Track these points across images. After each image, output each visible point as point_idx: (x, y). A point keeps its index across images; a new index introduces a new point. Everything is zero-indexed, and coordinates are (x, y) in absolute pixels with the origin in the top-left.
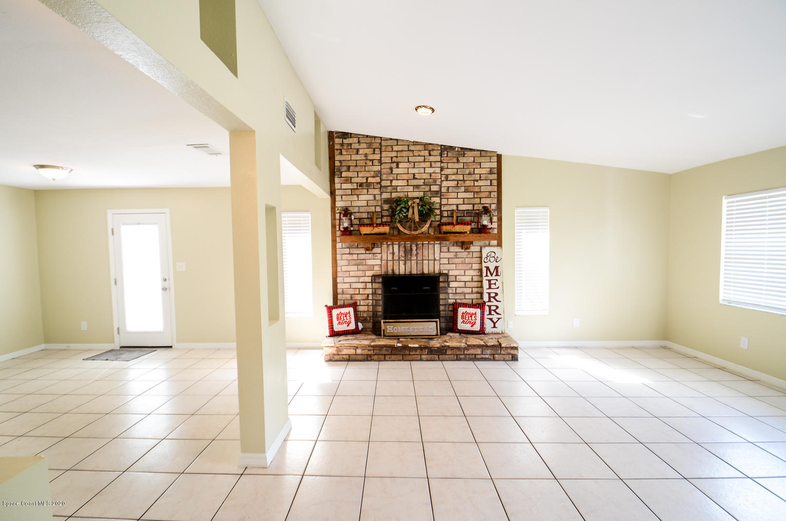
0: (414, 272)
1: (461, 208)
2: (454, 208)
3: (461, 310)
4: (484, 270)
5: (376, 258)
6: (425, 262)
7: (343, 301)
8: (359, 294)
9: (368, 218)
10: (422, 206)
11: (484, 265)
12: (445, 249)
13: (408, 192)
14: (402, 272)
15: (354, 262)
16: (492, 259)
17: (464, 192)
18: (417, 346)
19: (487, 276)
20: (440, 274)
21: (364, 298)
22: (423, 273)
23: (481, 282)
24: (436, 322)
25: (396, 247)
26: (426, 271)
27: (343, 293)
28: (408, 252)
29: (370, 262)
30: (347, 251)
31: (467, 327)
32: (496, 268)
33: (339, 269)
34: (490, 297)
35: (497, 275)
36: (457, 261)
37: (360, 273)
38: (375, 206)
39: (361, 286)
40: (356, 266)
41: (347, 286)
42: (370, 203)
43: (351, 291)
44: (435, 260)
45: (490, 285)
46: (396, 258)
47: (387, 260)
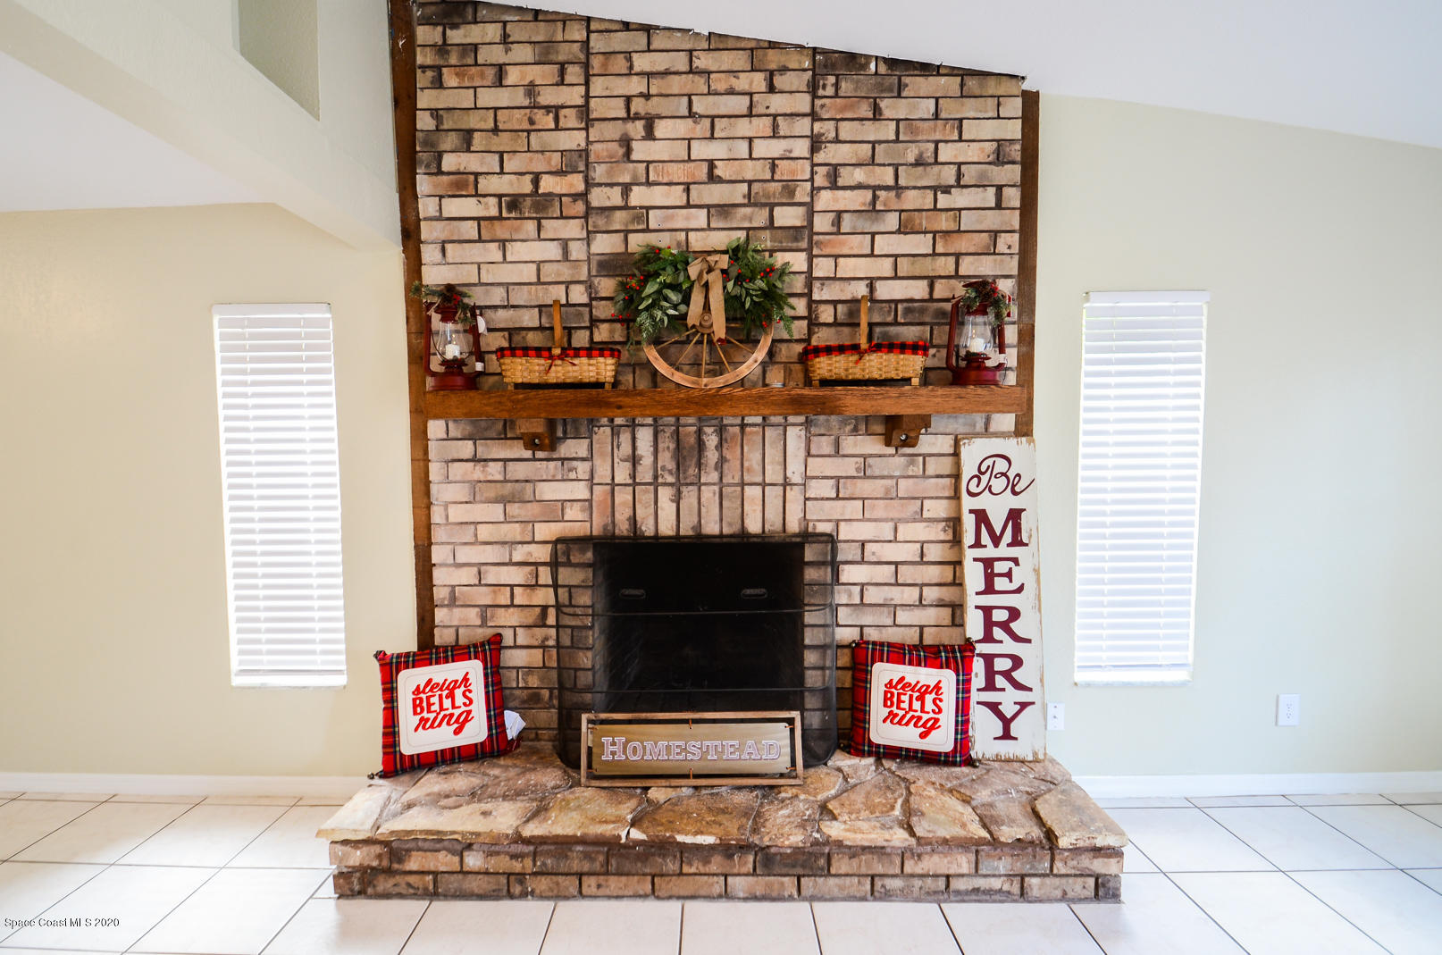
0: (711, 527)
1: (885, 291)
2: (861, 290)
3: (883, 673)
4: (969, 522)
5: (572, 475)
6: (753, 493)
7: (452, 631)
8: (512, 605)
9: (541, 328)
10: (739, 280)
11: (968, 503)
12: (824, 444)
13: (687, 230)
14: (667, 528)
15: (491, 492)
16: (999, 484)
17: (899, 231)
18: (709, 840)
19: (978, 544)
20: (807, 536)
21: (530, 621)
22: (743, 534)
23: (957, 564)
24: (791, 721)
25: (645, 436)
26: (754, 527)
27: (453, 602)
28: (688, 456)
29: (549, 491)
30: (466, 448)
31: (907, 737)
32: (1015, 516)
33: (437, 516)
34: (989, 624)
35: (1017, 542)
36: (865, 488)
37: (514, 532)
38: (568, 284)
39: (516, 576)
40: (501, 506)
41: (468, 576)
42: (549, 273)
43: (484, 596)
44: (786, 484)
45: (990, 578)
46: (645, 474)
47: (613, 485)
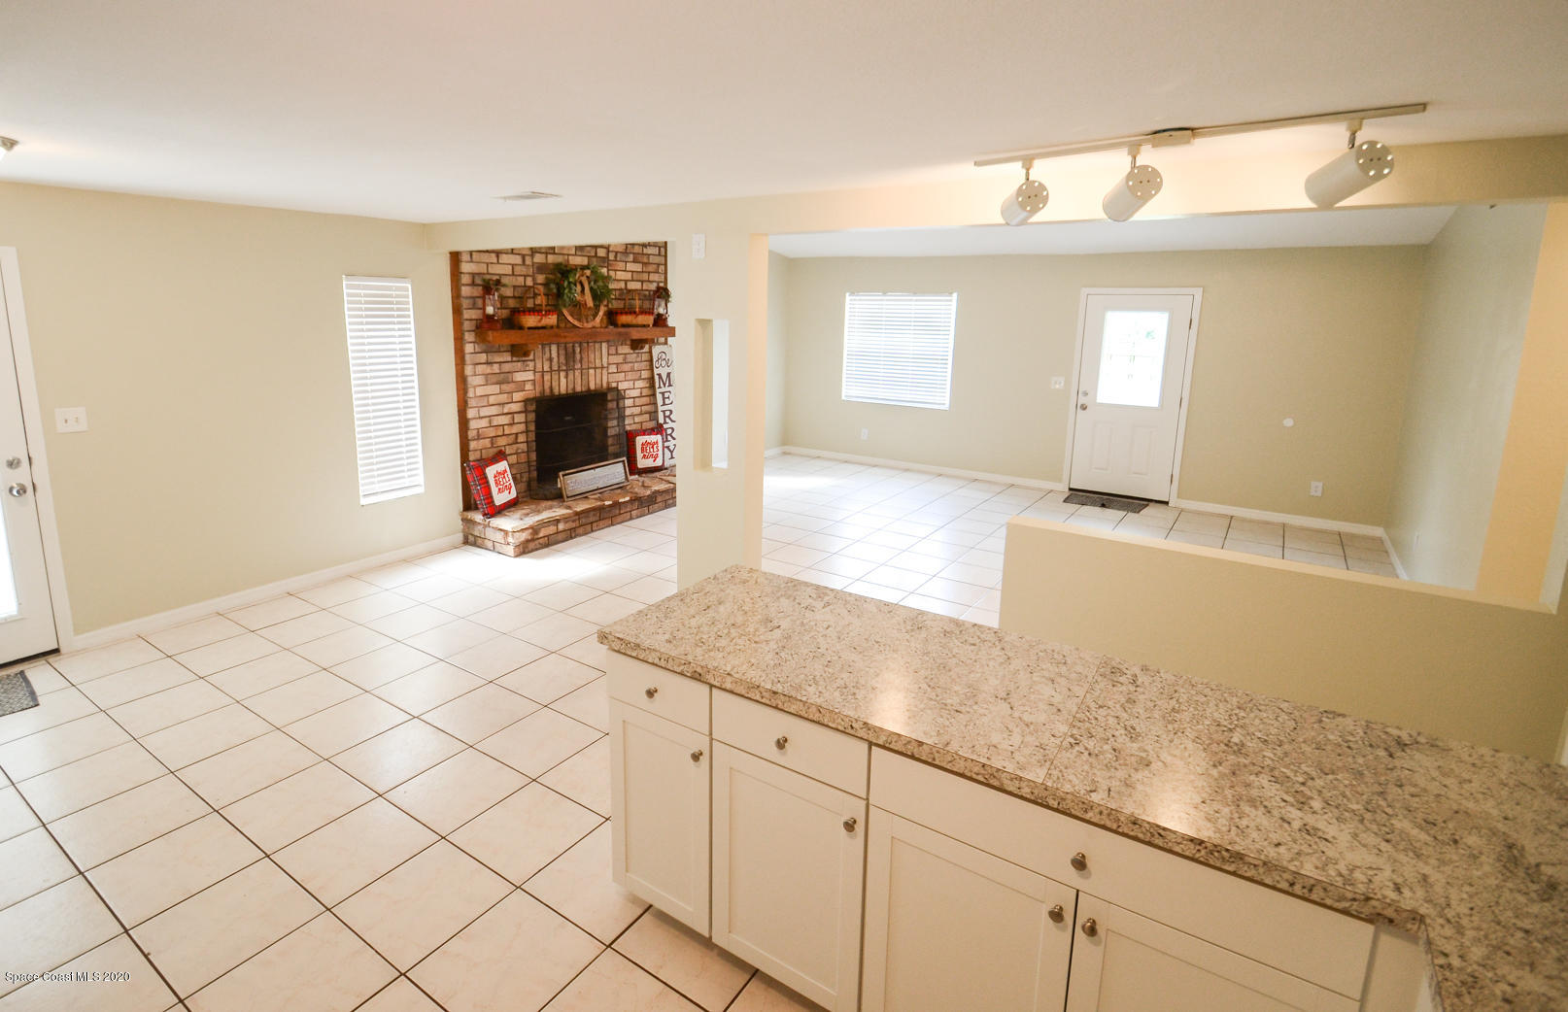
0: (578, 389)
1: (632, 286)
2: (622, 285)
3: (640, 440)
4: (656, 377)
5: (527, 368)
6: (592, 371)
7: (479, 452)
8: (504, 435)
9: (514, 297)
10: (595, 282)
11: (656, 371)
12: (613, 351)
13: (568, 255)
14: (563, 391)
15: (494, 379)
16: (664, 363)
17: (634, 262)
18: (627, 499)
19: (660, 387)
20: (610, 389)
21: (510, 442)
22: (589, 390)
23: (654, 395)
24: (623, 461)
25: (554, 348)
26: (592, 387)
27: (479, 437)
28: (569, 357)
29: (519, 377)
30: (483, 357)
32: (669, 374)
33: (471, 394)
34: (665, 417)
35: (670, 385)
36: (626, 367)
37: (504, 398)
38: (525, 276)
39: (505, 420)
40: (498, 386)
41: (484, 423)
42: (518, 270)
43: (492, 433)
44: (602, 367)
45: (664, 399)
46: (555, 367)
47: (543, 372)
